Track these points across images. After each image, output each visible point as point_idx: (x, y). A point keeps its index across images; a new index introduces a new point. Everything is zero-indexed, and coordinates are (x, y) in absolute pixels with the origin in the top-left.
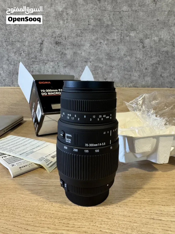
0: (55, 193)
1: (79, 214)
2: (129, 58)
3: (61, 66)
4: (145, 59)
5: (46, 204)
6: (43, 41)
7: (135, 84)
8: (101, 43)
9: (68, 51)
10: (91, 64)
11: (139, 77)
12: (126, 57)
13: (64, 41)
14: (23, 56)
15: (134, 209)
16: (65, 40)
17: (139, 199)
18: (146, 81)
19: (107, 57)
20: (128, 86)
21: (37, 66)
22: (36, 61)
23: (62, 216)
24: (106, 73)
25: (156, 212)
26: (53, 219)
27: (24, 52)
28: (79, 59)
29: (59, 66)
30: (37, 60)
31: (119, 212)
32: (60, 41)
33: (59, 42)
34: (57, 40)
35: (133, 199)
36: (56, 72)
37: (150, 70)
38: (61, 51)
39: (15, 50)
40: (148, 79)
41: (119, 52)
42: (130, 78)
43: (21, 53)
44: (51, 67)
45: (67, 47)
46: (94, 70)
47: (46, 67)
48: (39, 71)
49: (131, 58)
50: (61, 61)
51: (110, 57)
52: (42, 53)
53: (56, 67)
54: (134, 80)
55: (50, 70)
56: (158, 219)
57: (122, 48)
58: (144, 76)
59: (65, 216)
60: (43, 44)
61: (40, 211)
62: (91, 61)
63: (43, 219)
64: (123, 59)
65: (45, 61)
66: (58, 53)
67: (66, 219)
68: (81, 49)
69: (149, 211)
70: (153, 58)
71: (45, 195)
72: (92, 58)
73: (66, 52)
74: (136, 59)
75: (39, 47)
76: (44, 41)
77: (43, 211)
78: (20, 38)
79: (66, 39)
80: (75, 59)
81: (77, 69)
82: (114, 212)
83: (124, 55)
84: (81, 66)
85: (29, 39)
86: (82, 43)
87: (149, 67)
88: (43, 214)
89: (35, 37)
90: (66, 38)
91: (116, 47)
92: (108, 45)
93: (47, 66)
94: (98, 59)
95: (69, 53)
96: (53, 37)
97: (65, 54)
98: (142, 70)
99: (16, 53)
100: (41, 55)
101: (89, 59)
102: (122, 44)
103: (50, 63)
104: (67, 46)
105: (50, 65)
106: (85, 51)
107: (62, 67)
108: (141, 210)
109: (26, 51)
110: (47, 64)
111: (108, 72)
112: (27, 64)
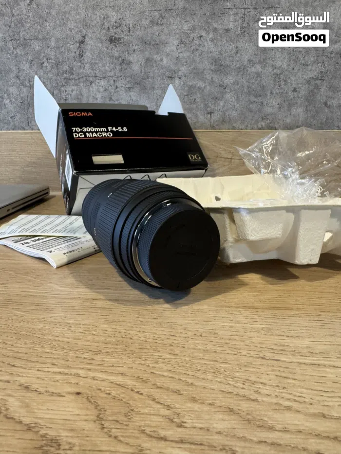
0: (80, 311)
1: (117, 345)
2: (259, 68)
3: (122, 87)
4: (293, 69)
5: (59, 327)
6: (84, 37)
7: (271, 123)
8: (202, 38)
9: (135, 56)
10: (182, 83)
11: (280, 108)
12: (253, 66)
13: (126, 35)
14: (46, 69)
15: (228, 341)
16: (128, 34)
17: (243, 325)
18: (294, 116)
19: (213, 67)
20: (256, 127)
21: (75, 88)
22: (72, 79)
23: (85, 347)
24: (211, 100)
25: (272, 347)
26: (65, 351)
27: (47, 59)
28: (156, 71)
29: (117, 87)
30: (74, 76)
31: (197, 345)
32: (119, 36)
33: (115, 39)
34: (113, 34)
35: (230, 324)
36: (111, 99)
37: (303, 91)
38: (120, 57)
39: (30, 58)
40: (299, 112)
41: (239, 55)
42: (260, 110)
43: (43, 63)
44: (102, 89)
45: (132, 48)
46: (187, 95)
47: (91, 89)
48: (78, 99)
49: (264, 67)
50: (121, 77)
51: (219, 67)
52: (83, 62)
53: (111, 89)
54: (268, 115)
55: (99, 96)
56: (273, 358)
57: (245, 47)
58: (290, 106)
59: (89, 347)
60: (85, 43)
61: (45, 337)
62: (181, 76)
63: (48, 351)
64: (247, 71)
65: (89, 77)
66: (115, 61)
67: (90, 352)
68: (161, 52)
69: (257, 345)
70: (310, 67)
71: (61, 312)
72: (184, 69)
73: (131, 59)
74: (273, 70)
75: (78, 49)
76: (86, 37)
77: (50, 337)
78: (39, 32)
79: (129, 32)
80: (149, 72)
81: (154, 93)
82: (186, 343)
83: (250, 61)
84: (161, 88)
85: (57, 33)
86: (163, 37)
87: (300, 85)
88: (50, 343)
89: (68, 28)
90: (129, 28)
91: (233, 46)
92: (215, 41)
93: (94, 87)
94: (195, 71)
95: (137, 61)
96: (104, 28)
97: (129, 63)
98: (285, 92)
99: (33, 62)
100: (82, 66)
101: (178, 72)
102: (246, 38)
103: (99, 81)
104: (133, 46)
105: (100, 86)
106: (168, 55)
107: (123, 89)
108: (242, 343)
109: (52, 59)
110: (93, 84)
111: (216, 98)
112: (54, 84)
